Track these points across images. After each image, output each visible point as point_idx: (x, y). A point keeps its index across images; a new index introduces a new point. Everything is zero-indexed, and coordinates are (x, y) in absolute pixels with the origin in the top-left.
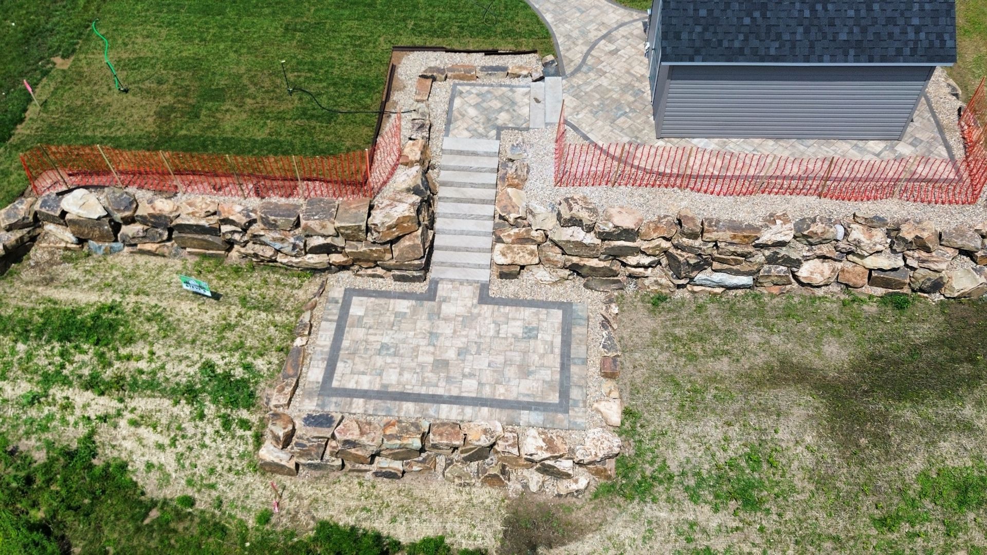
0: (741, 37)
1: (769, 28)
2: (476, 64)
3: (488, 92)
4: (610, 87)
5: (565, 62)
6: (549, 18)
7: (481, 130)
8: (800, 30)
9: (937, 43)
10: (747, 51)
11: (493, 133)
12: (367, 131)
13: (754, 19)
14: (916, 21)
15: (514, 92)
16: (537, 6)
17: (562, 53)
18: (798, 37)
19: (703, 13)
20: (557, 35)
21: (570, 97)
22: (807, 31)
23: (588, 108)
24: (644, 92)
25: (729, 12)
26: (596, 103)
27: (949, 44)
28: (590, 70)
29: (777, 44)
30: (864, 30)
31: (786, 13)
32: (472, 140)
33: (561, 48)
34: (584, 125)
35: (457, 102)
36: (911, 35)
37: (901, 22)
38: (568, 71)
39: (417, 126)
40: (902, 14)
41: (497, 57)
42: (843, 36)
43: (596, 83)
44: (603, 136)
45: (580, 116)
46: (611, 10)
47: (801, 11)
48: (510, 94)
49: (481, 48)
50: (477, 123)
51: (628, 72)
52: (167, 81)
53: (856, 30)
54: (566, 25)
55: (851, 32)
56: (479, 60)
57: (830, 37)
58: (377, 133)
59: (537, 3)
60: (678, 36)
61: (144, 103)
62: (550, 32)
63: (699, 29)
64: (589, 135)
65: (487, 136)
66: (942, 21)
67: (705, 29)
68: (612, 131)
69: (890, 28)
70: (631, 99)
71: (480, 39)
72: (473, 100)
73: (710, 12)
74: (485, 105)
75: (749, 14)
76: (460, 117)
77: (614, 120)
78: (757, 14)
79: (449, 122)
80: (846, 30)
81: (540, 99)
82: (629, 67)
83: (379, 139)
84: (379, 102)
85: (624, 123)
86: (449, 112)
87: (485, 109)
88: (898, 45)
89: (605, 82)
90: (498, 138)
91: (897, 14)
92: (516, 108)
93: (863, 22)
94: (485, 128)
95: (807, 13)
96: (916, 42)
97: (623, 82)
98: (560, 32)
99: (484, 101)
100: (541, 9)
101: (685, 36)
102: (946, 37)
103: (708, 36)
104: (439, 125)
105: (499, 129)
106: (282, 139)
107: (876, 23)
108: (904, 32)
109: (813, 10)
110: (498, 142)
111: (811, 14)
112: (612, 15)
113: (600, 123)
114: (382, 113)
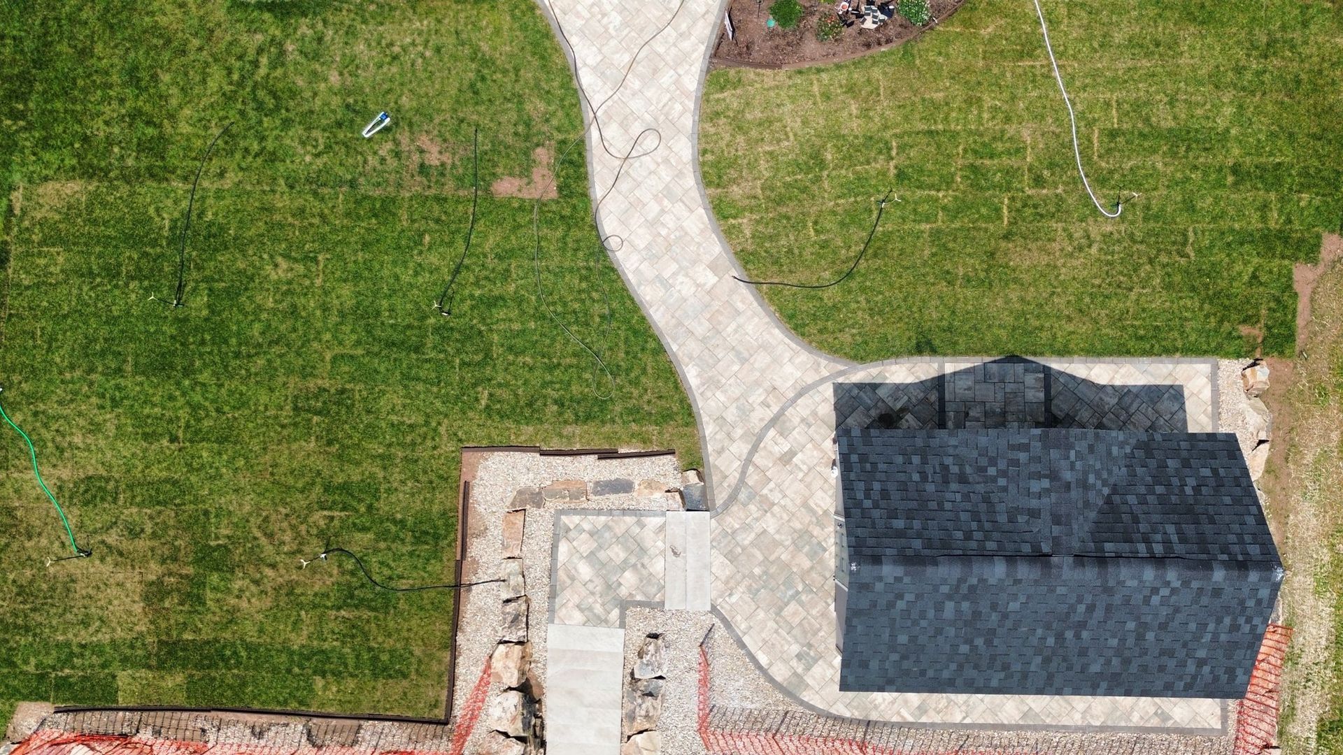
0: (953, 666)
1: (993, 658)
2: (586, 479)
3: (607, 527)
4: (777, 537)
5: (715, 479)
6: (692, 376)
7: (598, 609)
8: (1038, 660)
9: (1224, 678)
10: (959, 682)
11: (615, 613)
12: (442, 627)
13: (974, 648)
14: (1201, 654)
15: (642, 526)
16: (675, 348)
17: (711, 459)
18: (1033, 668)
19: (903, 639)
20: (705, 419)
21: (722, 558)
22: (1047, 661)
23: (746, 582)
24: (825, 550)
25: (940, 639)
26: (757, 571)
27: (1241, 678)
28: (751, 498)
29: (1002, 675)
30: (1127, 662)
31: (1020, 641)
32: (586, 630)
33: (710, 448)
34: (739, 618)
35: (563, 548)
36: (1191, 667)
37: (1181, 653)
38: (720, 498)
39: (510, 619)
40: (1185, 645)
41: (615, 462)
42: (1095, 668)
43: (758, 527)
44: (765, 642)
45: (734, 599)
46: (787, 355)
47: (1043, 639)
48: (637, 530)
49: (593, 446)
50: (593, 593)
51: (805, 505)
52: (142, 530)
53: (1115, 661)
54: (718, 394)
55: (1108, 662)
56: (589, 469)
57: (1078, 668)
58: (455, 627)
59: (675, 340)
60: (864, 665)
61: (120, 577)
62: (694, 409)
63: (895, 657)
64: (746, 640)
65: (606, 621)
66: (1239, 654)
67: (904, 657)
68: (776, 632)
69: (1165, 659)
70: (807, 564)
71: (591, 427)
72: (585, 544)
73: (913, 639)
74: (602, 555)
75: (969, 641)
76: (569, 582)
77: (781, 609)
78: (979, 642)
79: (552, 596)
80: (1102, 660)
81: (679, 550)
82: (807, 493)
83: (460, 638)
84: (453, 564)
85: (794, 614)
86: (552, 572)
87: (604, 565)
88: (1169, 678)
89: (770, 524)
90: (622, 625)
91: (1177, 646)
92: (646, 560)
93: (1127, 653)
94: (603, 605)
95: (1051, 641)
96: (1194, 677)
97: (798, 526)
98: (708, 405)
99: (600, 547)
100: (680, 354)
101: (874, 665)
102: (1239, 672)
103: (906, 665)
104: (539, 600)
105: (625, 605)
106: (326, 646)
107: (1146, 654)
108: (1182, 664)
109: (1060, 637)
110: (622, 632)
111: (1056, 643)
112: (789, 369)
113: (761, 615)
114: (458, 588)
